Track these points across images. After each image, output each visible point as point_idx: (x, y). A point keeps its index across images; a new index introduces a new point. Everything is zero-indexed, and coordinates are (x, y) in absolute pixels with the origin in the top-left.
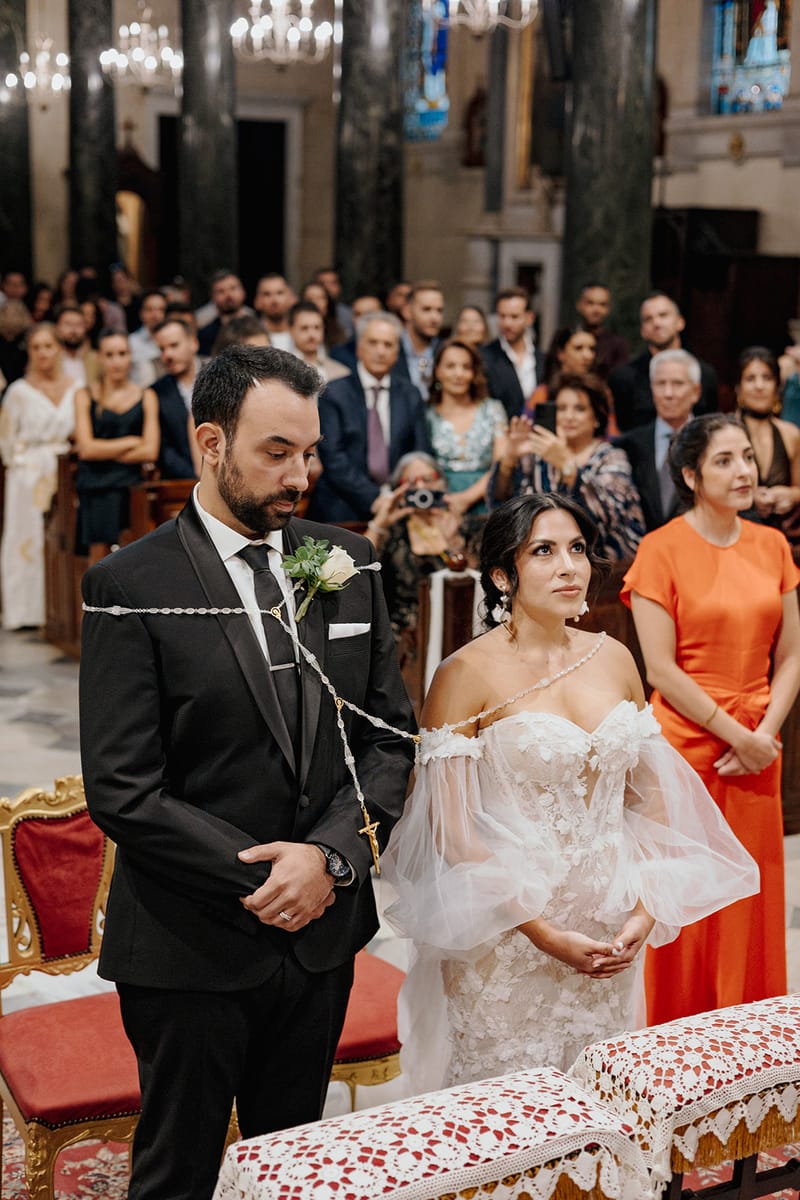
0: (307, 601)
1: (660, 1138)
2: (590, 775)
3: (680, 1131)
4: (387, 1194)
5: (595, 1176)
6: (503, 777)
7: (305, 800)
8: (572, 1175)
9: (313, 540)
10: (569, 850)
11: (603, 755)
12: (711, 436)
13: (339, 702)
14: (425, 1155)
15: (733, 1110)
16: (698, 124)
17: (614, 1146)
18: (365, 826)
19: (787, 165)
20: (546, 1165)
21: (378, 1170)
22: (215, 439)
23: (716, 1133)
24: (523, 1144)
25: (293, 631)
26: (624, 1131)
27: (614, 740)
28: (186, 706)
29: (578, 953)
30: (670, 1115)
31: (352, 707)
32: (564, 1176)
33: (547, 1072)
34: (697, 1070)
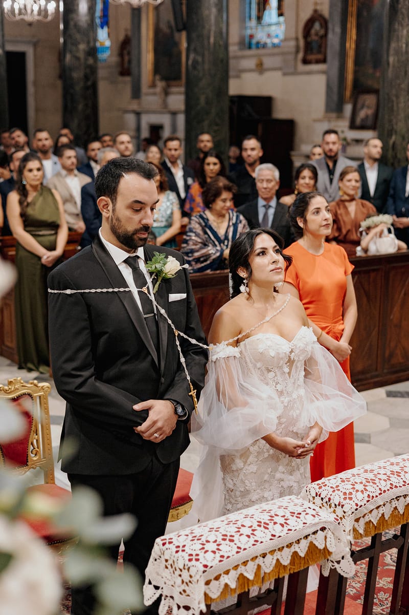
0: (158, 283)
1: (348, 524)
2: (291, 362)
3: (357, 520)
4: (238, 554)
5: (324, 542)
6: (250, 365)
7: (163, 380)
8: (315, 542)
9: (158, 254)
10: (282, 399)
11: (296, 352)
12: (310, 201)
14: (251, 536)
15: (379, 509)
16: (240, 53)
17: (332, 527)
18: (191, 392)
19: (285, 74)
20: (304, 538)
21: (232, 544)
22: (107, 204)
23: (372, 520)
24: (293, 529)
25: (152, 298)
26: (336, 521)
27: (301, 345)
28: (105, 337)
29: (290, 448)
30: (353, 513)
31: (182, 334)
32: (311, 543)
33: (293, 497)
34: (362, 492)
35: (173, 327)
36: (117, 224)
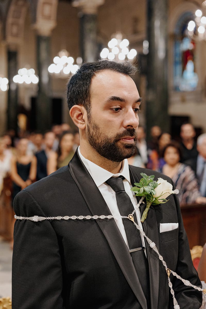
0: (147, 210)
9: (146, 175)
13: (168, 271)
22: (82, 114)
25: (140, 227)
31: (175, 274)
35: (165, 265)
36: (94, 133)
